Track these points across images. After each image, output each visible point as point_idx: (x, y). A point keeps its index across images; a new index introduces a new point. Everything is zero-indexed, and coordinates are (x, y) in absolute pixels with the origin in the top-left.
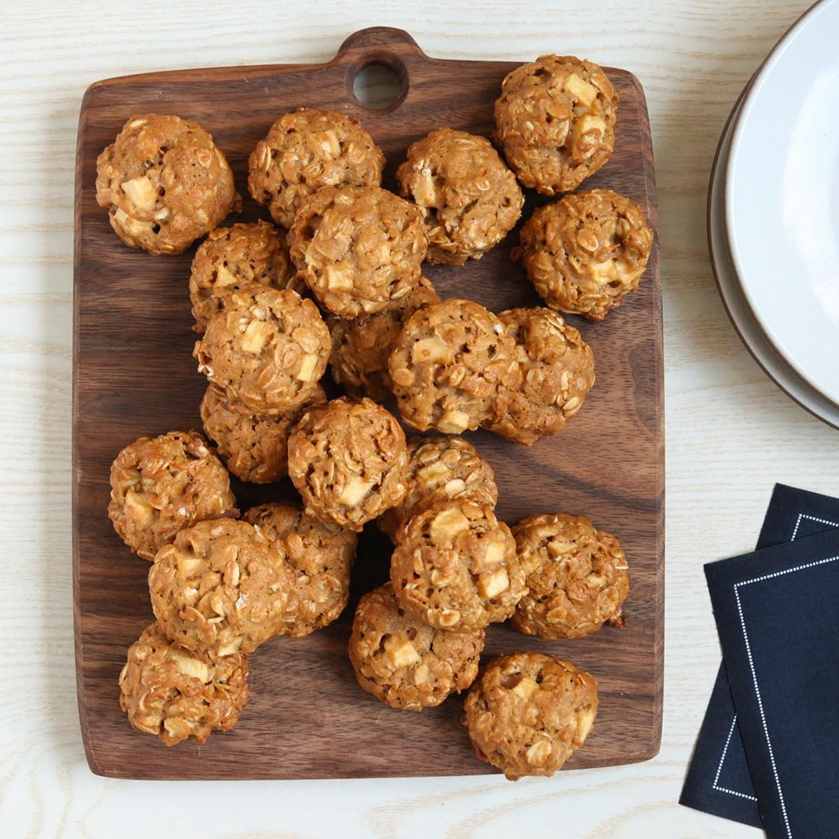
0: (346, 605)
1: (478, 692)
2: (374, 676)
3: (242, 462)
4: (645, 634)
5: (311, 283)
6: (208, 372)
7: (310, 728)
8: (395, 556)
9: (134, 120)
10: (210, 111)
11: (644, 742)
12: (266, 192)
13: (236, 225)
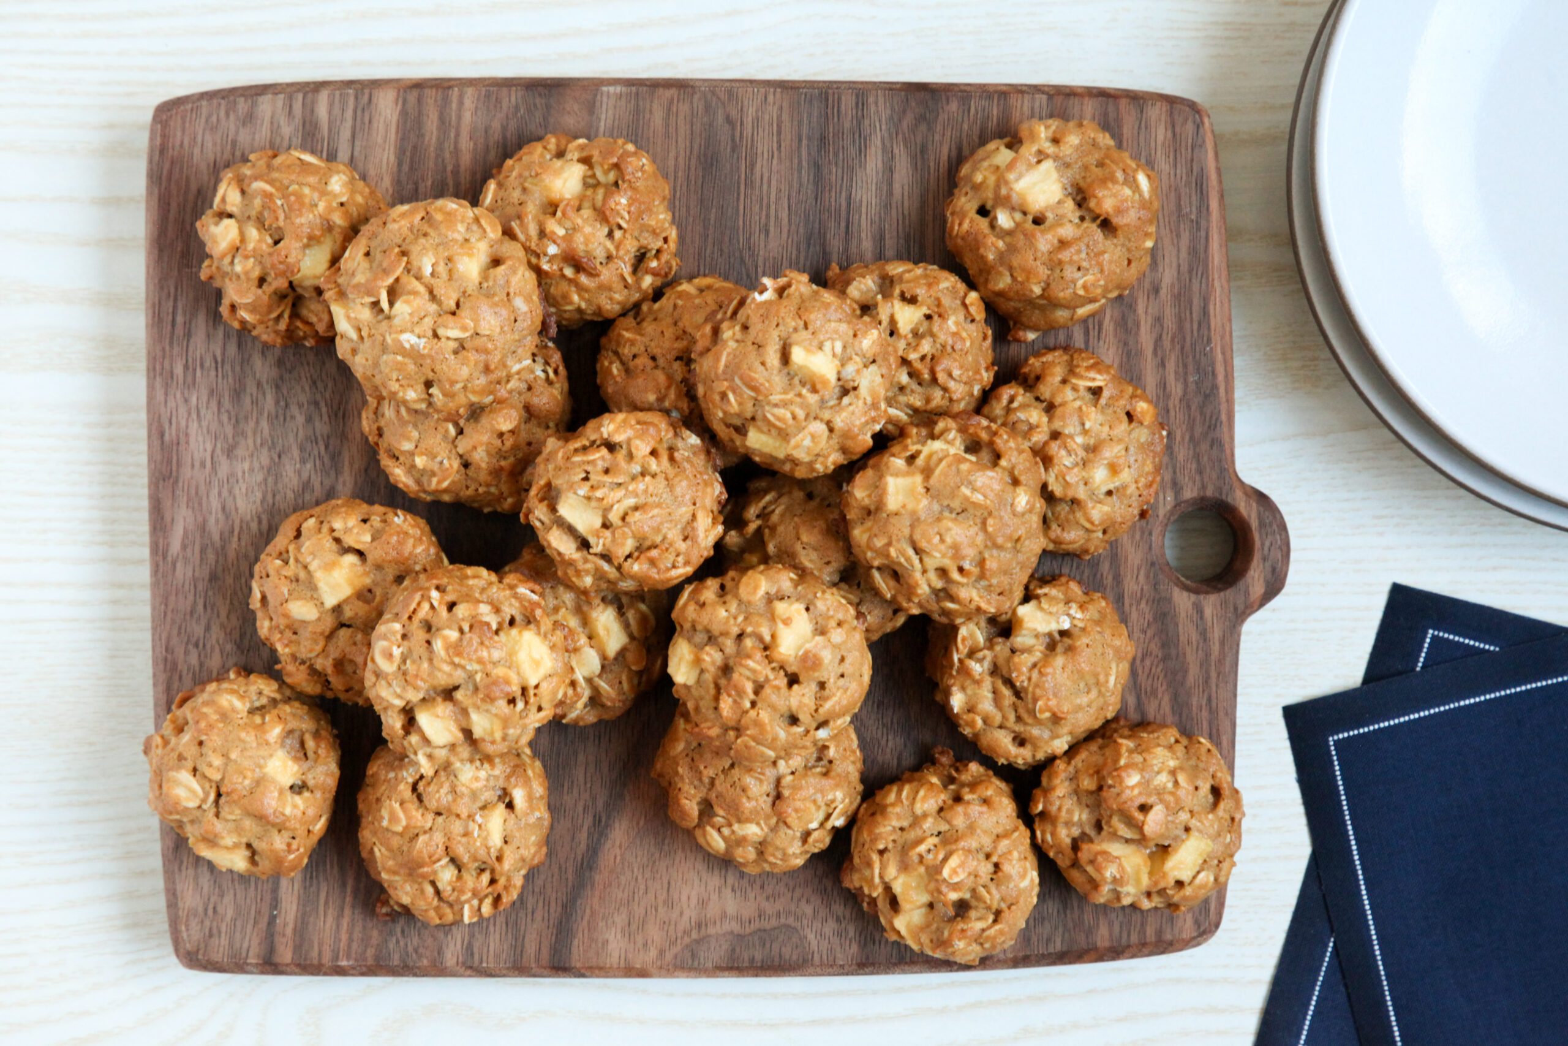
0: (412, 495)
1: (278, 696)
2: (302, 539)
3: (629, 340)
4: (366, 947)
5: (896, 449)
6: (761, 293)
7: (226, 437)
8: (483, 572)
9: (1149, 177)
10: (1163, 292)
11: (202, 946)
12: (1038, 378)
13: (990, 332)
